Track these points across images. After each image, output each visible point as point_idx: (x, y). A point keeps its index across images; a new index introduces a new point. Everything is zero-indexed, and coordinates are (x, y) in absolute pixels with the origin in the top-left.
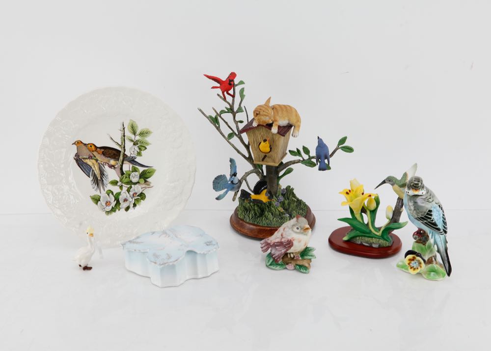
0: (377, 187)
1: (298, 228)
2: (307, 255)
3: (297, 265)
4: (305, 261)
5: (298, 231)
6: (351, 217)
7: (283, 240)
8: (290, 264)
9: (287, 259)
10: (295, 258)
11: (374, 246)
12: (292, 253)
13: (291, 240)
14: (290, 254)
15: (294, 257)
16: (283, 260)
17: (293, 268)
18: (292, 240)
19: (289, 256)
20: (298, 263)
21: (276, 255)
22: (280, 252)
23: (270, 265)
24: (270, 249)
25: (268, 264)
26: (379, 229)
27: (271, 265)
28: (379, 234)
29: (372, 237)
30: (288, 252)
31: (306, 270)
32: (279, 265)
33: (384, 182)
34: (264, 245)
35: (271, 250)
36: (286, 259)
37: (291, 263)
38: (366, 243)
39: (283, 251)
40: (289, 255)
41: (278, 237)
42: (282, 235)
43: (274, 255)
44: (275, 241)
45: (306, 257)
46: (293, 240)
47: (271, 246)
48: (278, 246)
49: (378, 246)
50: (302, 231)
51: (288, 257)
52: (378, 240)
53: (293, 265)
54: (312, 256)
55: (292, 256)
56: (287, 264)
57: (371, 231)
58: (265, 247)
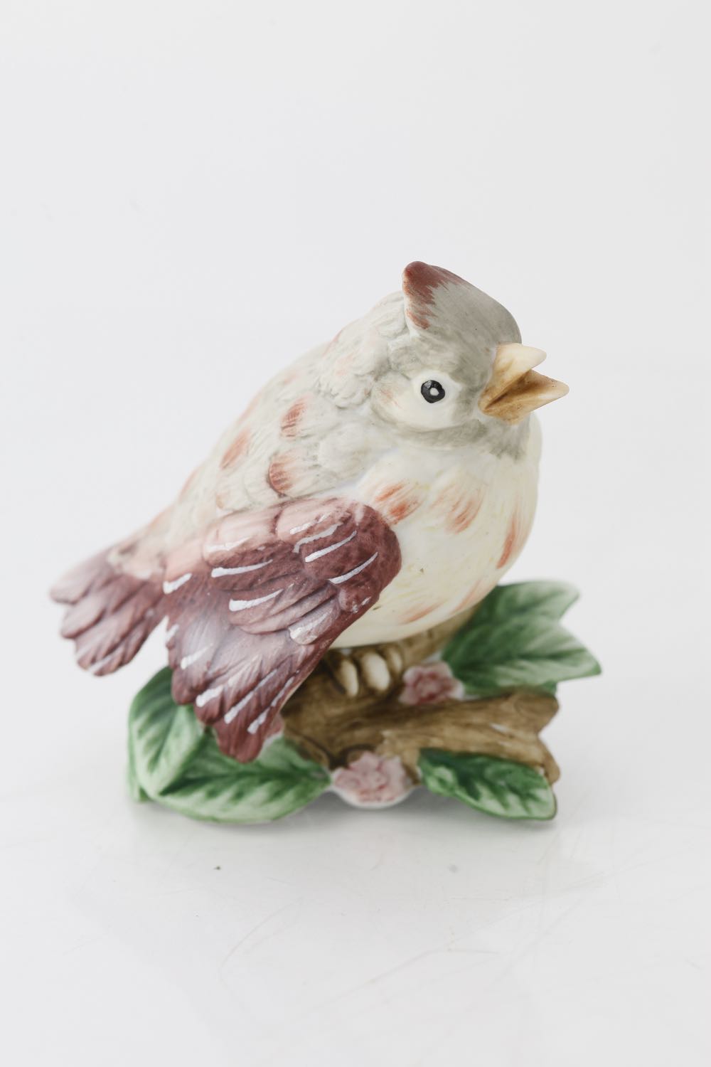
1: (433, 392)
2: (513, 654)
3: (434, 756)
4: (506, 706)
5: (443, 414)
7: (293, 525)
8: (367, 759)
9: (335, 711)
10: (407, 698)
12: (380, 650)
13: (372, 518)
14: (357, 655)
15: (397, 684)
16: (293, 730)
17: (398, 792)
18: (385, 511)
19: (353, 686)
20: (449, 736)
21: (233, 682)
22: (273, 648)
23: (172, 789)
24: (160, 636)
25: (153, 787)
27: (180, 785)
30: (348, 639)
31: (525, 795)
32: (266, 776)
34: (89, 609)
35: (173, 646)
36: (323, 713)
37: (369, 747)
39: (303, 634)
40: (349, 675)
41: (237, 501)
42: (276, 481)
43: (207, 684)
44: (211, 549)
45: (508, 676)
46: (401, 511)
47: (176, 604)
48: (246, 587)
50: (479, 415)
51: (342, 689)
53: (394, 768)
54: (557, 657)
55: (379, 675)
56: (340, 760)
58: (113, 627)
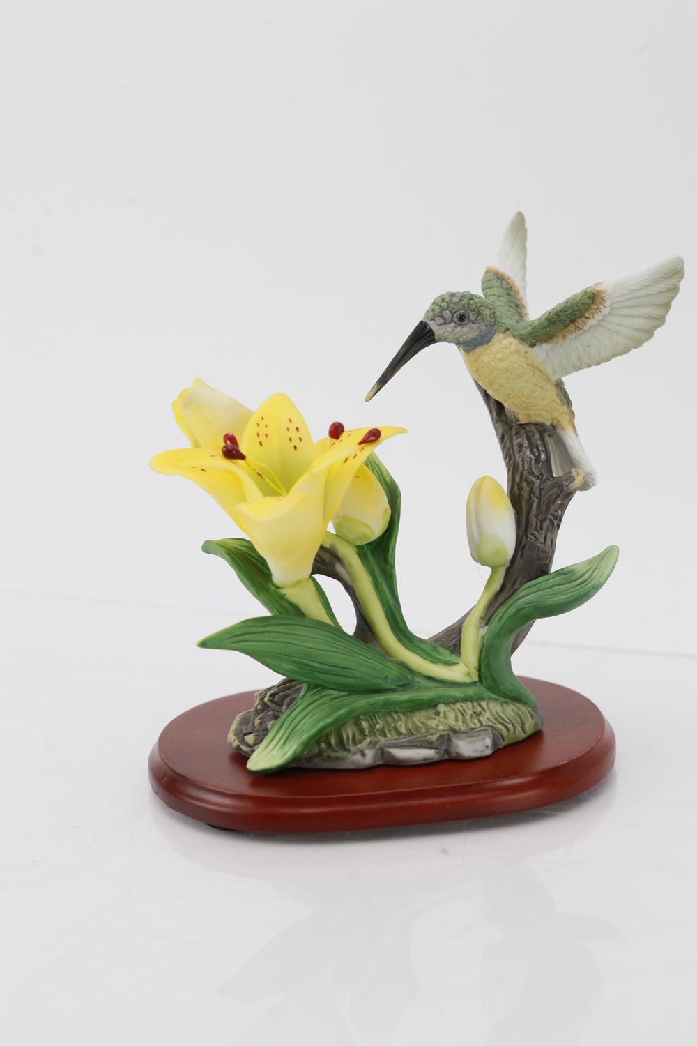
0: (383, 380)
6: (262, 611)
11: (468, 748)
26: (451, 640)
28: (462, 670)
29: (432, 705)
33: (421, 337)
38: (412, 745)
49: (489, 742)
52: (468, 708)
57: (404, 666)
